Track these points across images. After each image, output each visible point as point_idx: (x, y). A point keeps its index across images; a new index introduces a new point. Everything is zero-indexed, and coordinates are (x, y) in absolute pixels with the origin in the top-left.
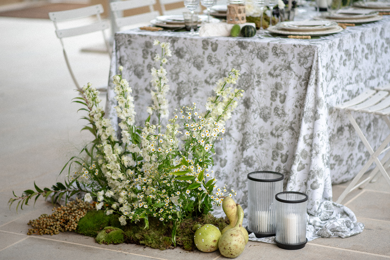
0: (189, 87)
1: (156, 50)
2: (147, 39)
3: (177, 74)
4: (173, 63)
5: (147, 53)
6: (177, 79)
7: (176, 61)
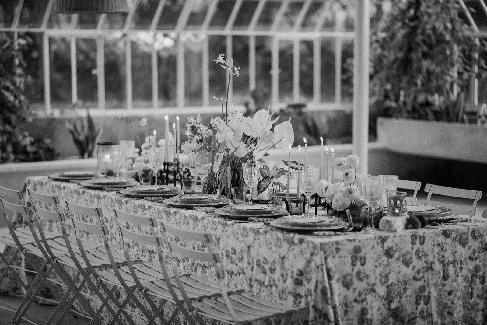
0: (398, 288)
1: (365, 254)
2: (356, 243)
3: (387, 276)
4: (382, 265)
5: (356, 259)
6: (387, 281)
7: (386, 262)
